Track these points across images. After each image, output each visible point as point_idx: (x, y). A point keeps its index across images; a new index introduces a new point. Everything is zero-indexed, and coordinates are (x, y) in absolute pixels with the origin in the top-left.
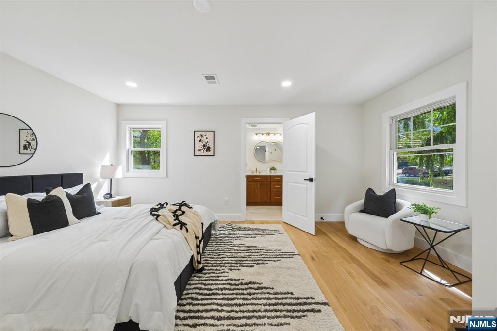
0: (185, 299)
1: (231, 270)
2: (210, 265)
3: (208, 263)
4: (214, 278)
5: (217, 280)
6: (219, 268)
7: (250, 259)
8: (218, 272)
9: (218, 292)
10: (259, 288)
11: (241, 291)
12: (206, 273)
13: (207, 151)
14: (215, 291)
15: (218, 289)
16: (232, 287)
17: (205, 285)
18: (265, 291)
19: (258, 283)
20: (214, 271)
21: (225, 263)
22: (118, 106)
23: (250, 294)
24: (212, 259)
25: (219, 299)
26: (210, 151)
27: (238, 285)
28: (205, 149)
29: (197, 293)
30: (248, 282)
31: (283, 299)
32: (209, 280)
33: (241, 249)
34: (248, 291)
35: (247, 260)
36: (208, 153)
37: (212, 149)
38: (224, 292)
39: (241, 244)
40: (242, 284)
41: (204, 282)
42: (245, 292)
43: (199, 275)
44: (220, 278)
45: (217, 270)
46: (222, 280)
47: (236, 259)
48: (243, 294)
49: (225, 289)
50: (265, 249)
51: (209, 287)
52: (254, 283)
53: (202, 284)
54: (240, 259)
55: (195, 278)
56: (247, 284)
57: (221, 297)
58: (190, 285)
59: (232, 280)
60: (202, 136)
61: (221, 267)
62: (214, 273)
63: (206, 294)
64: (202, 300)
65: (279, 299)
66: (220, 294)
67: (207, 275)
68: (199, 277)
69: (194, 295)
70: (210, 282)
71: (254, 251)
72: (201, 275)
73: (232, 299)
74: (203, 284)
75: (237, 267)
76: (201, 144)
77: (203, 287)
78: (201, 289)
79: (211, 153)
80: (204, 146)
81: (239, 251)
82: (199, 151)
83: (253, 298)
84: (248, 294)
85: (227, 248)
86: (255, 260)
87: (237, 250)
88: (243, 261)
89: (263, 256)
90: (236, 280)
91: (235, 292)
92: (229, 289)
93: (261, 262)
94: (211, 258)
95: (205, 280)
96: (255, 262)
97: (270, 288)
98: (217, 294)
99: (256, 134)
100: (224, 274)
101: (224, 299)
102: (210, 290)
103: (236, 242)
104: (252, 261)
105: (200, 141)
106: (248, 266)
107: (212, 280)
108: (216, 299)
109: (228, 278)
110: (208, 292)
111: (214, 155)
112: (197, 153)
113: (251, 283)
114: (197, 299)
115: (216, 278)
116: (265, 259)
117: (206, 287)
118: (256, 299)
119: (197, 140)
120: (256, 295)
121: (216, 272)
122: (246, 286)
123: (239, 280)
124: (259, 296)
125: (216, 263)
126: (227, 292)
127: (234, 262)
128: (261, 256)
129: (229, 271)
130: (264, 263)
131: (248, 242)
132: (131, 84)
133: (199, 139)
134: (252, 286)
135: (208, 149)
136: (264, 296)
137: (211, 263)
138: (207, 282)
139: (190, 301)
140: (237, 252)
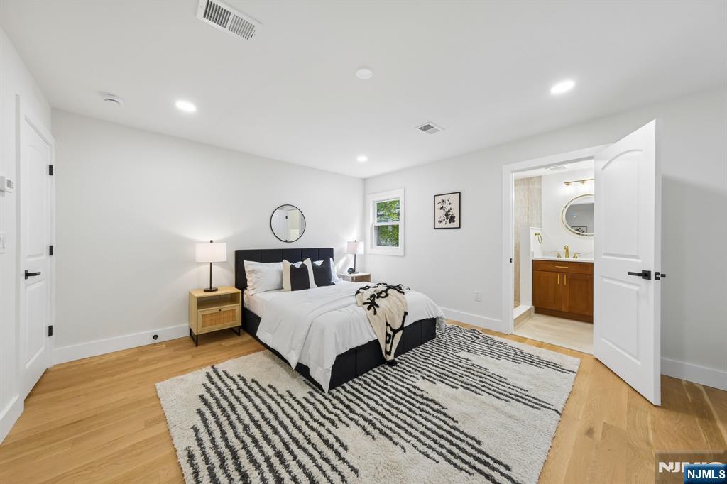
0: (360, 379)
1: (424, 378)
2: (407, 364)
3: (406, 362)
4: (399, 377)
5: (400, 380)
6: (412, 371)
7: (461, 379)
8: (409, 374)
9: (391, 389)
10: (438, 411)
11: (414, 402)
12: (396, 370)
13: (450, 222)
14: (389, 387)
15: (394, 388)
16: (409, 394)
17: (386, 378)
18: (443, 417)
19: (441, 406)
20: (404, 371)
21: (423, 369)
22: (365, 180)
23: (421, 410)
24: (413, 360)
25: (387, 396)
26: (454, 221)
27: (417, 395)
28: (447, 219)
29: (372, 380)
30: (430, 398)
31: (457, 438)
32: (393, 376)
33: (460, 364)
34: (422, 406)
35: (454, 378)
36: (452, 225)
37: (457, 219)
38: (398, 393)
39: (467, 360)
40: (422, 396)
41: (386, 375)
42: (418, 405)
43: (387, 367)
44: (405, 380)
45: (410, 372)
46: (405, 383)
47: (442, 371)
48: (414, 405)
49: (401, 391)
50: (498, 378)
51: (387, 381)
52: (436, 403)
53: (383, 375)
54: (446, 372)
55: (382, 369)
56: (427, 399)
57: (390, 395)
58: (374, 371)
59: (415, 387)
60: (444, 201)
61: (416, 370)
62: (404, 373)
63: (380, 386)
64: (373, 388)
65: (453, 435)
66: (391, 392)
67: (396, 372)
68: (387, 369)
69: (368, 380)
70: (392, 378)
71: (475, 373)
72: (390, 368)
73: (398, 403)
74: (384, 377)
75: (435, 379)
76: (443, 212)
77: (383, 378)
78: (379, 379)
79: (456, 224)
80: (447, 214)
81: (456, 366)
82: (440, 222)
83: (420, 415)
84: (419, 408)
85: (443, 356)
86: (466, 383)
87: (453, 363)
88: (449, 377)
89: (483, 384)
90: (419, 389)
91: (407, 399)
92: (404, 393)
93: (473, 389)
94: (414, 358)
95: (389, 374)
96: (463, 385)
97: (453, 419)
98: (388, 390)
99: (568, 184)
100: (412, 379)
101: (391, 398)
102: (387, 384)
103: (463, 354)
104: (462, 382)
105: (441, 208)
106: (449, 385)
107: (396, 378)
108: (384, 394)
109: (414, 384)
110: (382, 384)
111: (460, 227)
112: (438, 225)
113: (432, 401)
114: (369, 385)
115: (400, 378)
116: (483, 388)
117: (385, 380)
118: (423, 418)
119: (438, 207)
120: (427, 415)
121: (407, 373)
122: (425, 401)
123: (422, 391)
124: (431, 418)
125: (415, 365)
126: (400, 394)
127: (436, 373)
128: (481, 383)
129: (421, 379)
130: (476, 392)
131: (479, 360)
132: (362, 159)
133: (440, 206)
134: (432, 405)
135: (452, 219)
136: (436, 421)
137: (409, 363)
138: (389, 377)
139: (362, 382)
140: (452, 364)
